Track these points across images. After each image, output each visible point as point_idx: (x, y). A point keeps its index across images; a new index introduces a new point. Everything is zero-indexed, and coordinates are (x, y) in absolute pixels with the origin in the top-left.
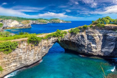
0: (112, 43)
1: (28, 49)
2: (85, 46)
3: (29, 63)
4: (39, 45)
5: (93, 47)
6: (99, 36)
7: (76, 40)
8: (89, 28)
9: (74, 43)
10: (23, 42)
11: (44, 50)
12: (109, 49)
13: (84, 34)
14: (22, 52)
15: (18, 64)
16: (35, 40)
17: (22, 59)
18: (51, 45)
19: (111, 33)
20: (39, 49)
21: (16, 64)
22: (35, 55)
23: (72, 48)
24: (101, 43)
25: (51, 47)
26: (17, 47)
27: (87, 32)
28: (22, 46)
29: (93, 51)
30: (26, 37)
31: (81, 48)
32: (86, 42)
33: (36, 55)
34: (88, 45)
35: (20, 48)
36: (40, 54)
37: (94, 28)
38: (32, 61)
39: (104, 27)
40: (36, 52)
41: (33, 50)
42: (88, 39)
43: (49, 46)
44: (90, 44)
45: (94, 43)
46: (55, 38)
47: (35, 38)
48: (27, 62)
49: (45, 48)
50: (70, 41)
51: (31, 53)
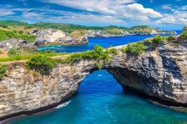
1: (27, 80)
2: (157, 82)
3: (30, 106)
4: (53, 73)
5: (175, 84)
7: (139, 69)
8: (165, 41)
9: (135, 74)
10: (17, 67)
11: (65, 85)
13: (154, 54)
14: (16, 84)
15: (7, 106)
17: (16, 98)
18: (80, 74)
20: (53, 82)
21: (4, 106)
22: (45, 93)
23: (135, 85)
25: (82, 79)
26: (6, 75)
27: (161, 52)
28: (14, 73)
29: (174, 93)
31: (151, 85)
32: (161, 73)
33: (47, 92)
34: (164, 79)
35: (10, 77)
37: (176, 42)
38: (39, 103)
40: (47, 87)
41: (40, 82)
42: (165, 67)
43: (76, 78)
44: (168, 78)
45: (178, 75)
46: (90, 62)
47: (40, 60)
48: (26, 104)
49: (67, 80)
50: (126, 69)
51: (33, 89)
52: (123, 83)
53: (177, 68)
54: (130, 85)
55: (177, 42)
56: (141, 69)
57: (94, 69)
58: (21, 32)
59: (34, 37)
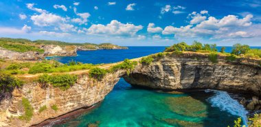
0: (192, 73)
1: (89, 85)
2: (160, 79)
4: (103, 80)
5: (171, 80)
6: (177, 66)
8: (165, 56)
9: (146, 76)
12: (189, 80)
13: (158, 64)
14: (82, 88)
16: (99, 73)
19: (190, 61)
21: (74, 104)
23: (143, 84)
24: (180, 74)
26: (76, 83)
27: (162, 62)
30: (84, 69)
32: (162, 74)
34: (165, 77)
35: (79, 84)
36: (103, 92)
39: (182, 54)
41: (96, 86)
42: (164, 70)
43: (114, 82)
44: (167, 77)
45: (172, 74)
49: (110, 84)
50: (141, 74)
51: (92, 91)
52: (132, 82)
53: (172, 70)
54: (139, 84)
55: (171, 56)
56: (150, 73)
59: (43, 50)
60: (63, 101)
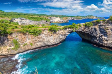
1: (49, 35)
2: (96, 37)
3: (49, 44)
4: (57, 33)
5: (104, 39)
6: (111, 30)
8: (102, 22)
9: (87, 34)
10: (45, 30)
11: (61, 37)
13: (96, 27)
14: (45, 36)
16: (53, 29)
17: (45, 41)
18: (67, 34)
20: (57, 36)
21: (41, 43)
23: (87, 38)
26: (42, 33)
27: (99, 26)
28: (44, 32)
29: (103, 42)
31: (94, 39)
32: (98, 34)
33: (55, 39)
36: (58, 39)
37: (106, 22)
38: (52, 43)
41: (53, 36)
42: (100, 32)
43: (65, 35)
44: (101, 36)
45: (106, 35)
46: (71, 29)
49: (62, 35)
50: (84, 32)
51: (51, 38)
52: (82, 37)
53: (106, 33)
54: (85, 38)
56: (90, 32)
57: (72, 32)
58: (45, 18)
59: (50, 20)
60: (36, 41)
